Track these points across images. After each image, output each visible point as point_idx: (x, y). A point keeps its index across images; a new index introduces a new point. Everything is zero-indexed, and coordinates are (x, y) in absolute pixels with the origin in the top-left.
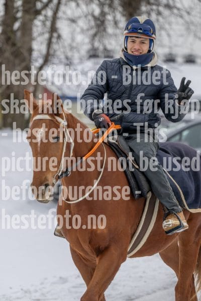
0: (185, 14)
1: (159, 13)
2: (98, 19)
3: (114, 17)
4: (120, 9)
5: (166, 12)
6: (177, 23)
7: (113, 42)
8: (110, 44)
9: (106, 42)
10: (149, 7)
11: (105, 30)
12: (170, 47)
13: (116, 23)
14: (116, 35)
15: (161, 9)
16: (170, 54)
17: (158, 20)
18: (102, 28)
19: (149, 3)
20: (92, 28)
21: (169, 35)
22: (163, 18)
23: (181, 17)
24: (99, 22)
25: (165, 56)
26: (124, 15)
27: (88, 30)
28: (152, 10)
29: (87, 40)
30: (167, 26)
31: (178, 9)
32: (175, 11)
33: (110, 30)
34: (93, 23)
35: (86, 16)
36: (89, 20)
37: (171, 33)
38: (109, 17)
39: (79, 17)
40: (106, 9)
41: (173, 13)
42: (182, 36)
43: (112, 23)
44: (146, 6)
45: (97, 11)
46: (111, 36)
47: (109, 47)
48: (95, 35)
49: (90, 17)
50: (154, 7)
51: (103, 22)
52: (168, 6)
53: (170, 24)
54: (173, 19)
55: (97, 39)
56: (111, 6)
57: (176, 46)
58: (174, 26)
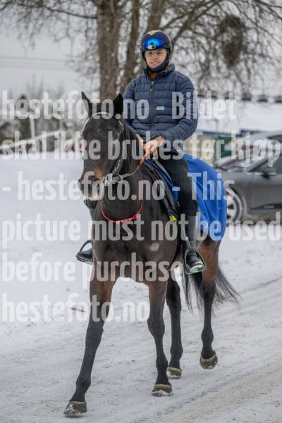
0: (276, 62)
1: (254, 61)
2: (204, 65)
3: (217, 64)
4: (222, 57)
5: (260, 60)
6: (269, 70)
7: (216, 85)
8: (214, 86)
9: (210, 84)
10: (246, 56)
11: (209, 74)
12: (263, 90)
13: (218, 68)
14: (218, 79)
15: (256, 57)
16: (263, 95)
17: (253, 67)
18: (207, 72)
19: (246, 52)
20: (199, 72)
21: (262, 80)
22: (258, 65)
23: (273, 64)
24: (204, 67)
25: (259, 96)
26: (225, 62)
27: (195, 74)
28: (249, 58)
30: (261, 72)
31: (271, 58)
32: (268, 59)
33: (214, 74)
34: (199, 68)
35: (194, 63)
36: (197, 66)
37: (264, 77)
38: (213, 64)
39: (189, 63)
40: (211, 57)
41: (266, 61)
42: (273, 80)
43: (215, 68)
44: (244, 55)
45: (203, 59)
46: (214, 79)
48: (201, 78)
49: (197, 64)
50: (251, 56)
51: (208, 68)
52: (262, 55)
53: (263, 70)
54: (266, 66)
55: (202, 81)
56: (215, 54)
57: (267, 88)
58: (267, 72)
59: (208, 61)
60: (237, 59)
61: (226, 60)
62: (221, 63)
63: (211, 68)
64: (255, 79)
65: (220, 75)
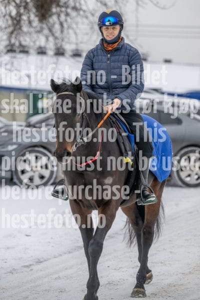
59: (19, 15)
60: (50, 13)
61: (37, 14)
62: (32, 17)
63: (22, 22)
64: (68, 33)
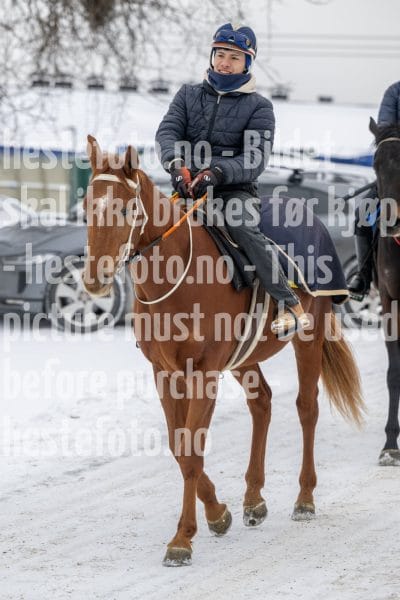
1: (142, 16)
2: (48, 24)
3: (72, 22)
6: (170, 32)
9: (59, 61)
10: (126, 6)
11: (57, 42)
12: (160, 70)
13: (74, 30)
14: (74, 51)
16: (160, 81)
18: (53, 38)
21: (158, 51)
22: (149, 23)
23: (178, 21)
24: (47, 29)
25: (152, 82)
26: (86, 19)
27: (31, 41)
28: (130, 10)
29: (29, 58)
30: (155, 37)
31: (173, 10)
32: (168, 12)
33: (65, 42)
35: (28, 20)
36: (33, 27)
37: (162, 47)
39: (17, 22)
40: (59, 9)
42: (178, 51)
43: (69, 30)
44: (122, 4)
47: (63, 69)
48: (42, 50)
51: (54, 29)
52: (156, 5)
55: (45, 55)
57: (168, 67)
61: (87, 15)
64: (144, 50)
65: (79, 44)
